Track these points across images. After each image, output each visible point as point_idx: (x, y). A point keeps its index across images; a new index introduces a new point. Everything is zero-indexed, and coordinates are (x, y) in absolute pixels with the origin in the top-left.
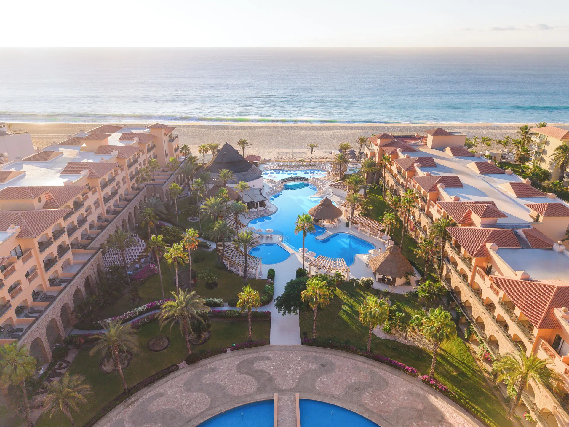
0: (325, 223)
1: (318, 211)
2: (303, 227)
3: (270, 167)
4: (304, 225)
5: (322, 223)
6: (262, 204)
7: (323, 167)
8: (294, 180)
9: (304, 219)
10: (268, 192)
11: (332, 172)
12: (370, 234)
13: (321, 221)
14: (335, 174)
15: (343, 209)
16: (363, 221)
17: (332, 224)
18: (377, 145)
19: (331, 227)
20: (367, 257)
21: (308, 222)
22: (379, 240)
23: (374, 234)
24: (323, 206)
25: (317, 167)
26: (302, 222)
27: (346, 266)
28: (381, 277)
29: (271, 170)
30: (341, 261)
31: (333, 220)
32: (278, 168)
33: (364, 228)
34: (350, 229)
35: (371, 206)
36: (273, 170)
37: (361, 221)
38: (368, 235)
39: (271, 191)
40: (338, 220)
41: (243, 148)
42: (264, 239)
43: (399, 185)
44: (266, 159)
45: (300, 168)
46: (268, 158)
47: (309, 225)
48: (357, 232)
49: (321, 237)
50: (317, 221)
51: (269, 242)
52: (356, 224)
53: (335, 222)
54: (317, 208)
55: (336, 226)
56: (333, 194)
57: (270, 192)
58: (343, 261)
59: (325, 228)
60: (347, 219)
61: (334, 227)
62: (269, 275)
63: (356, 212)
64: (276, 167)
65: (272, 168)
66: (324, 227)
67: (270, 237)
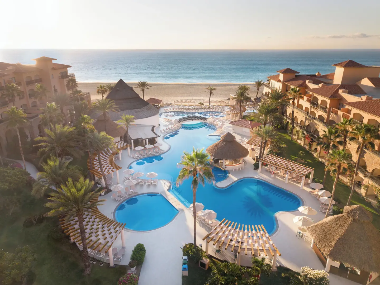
0: (226, 164)
1: (218, 148)
2: (194, 172)
3: (170, 109)
4: (195, 170)
5: (224, 165)
6: (152, 141)
7: (221, 110)
8: (192, 119)
9: (195, 158)
10: (164, 130)
11: (231, 112)
12: (289, 179)
13: (222, 161)
14: (234, 113)
15: (248, 147)
16: (278, 162)
17: (237, 166)
18: (279, 81)
19: (235, 170)
20: (300, 220)
21: (200, 162)
22: (303, 189)
23: (294, 179)
24: (225, 143)
25: (215, 109)
26: (191, 163)
27: (267, 235)
28: (337, 264)
29: (170, 112)
30: (260, 231)
31: (236, 161)
32: (177, 110)
33: (279, 172)
34: (261, 172)
35: (283, 144)
36: (173, 112)
37: (275, 162)
38: (287, 181)
39: (167, 129)
40: (244, 161)
41: (143, 90)
42: (145, 186)
43: (315, 119)
44: (167, 103)
45: (199, 110)
46: (169, 102)
47: (204, 168)
48: (271, 177)
49: (222, 184)
50: (216, 161)
51: (152, 190)
52: (266, 165)
53: (240, 164)
54: (217, 146)
55: (242, 168)
56: (234, 133)
57: (165, 130)
58: (263, 230)
59: (228, 171)
60: (254, 159)
61: (239, 169)
62: (133, 258)
63: (266, 151)
64: (176, 109)
65: (172, 110)
66: (226, 169)
67: (153, 183)
